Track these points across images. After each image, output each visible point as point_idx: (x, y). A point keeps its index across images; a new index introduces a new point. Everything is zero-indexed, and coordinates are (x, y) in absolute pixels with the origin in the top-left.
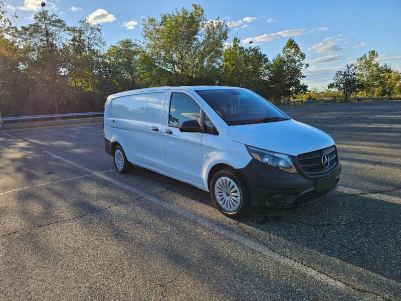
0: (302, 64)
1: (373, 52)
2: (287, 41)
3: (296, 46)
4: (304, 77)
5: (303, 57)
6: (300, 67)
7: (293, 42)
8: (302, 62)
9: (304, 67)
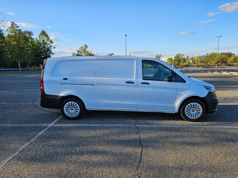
0: (52, 46)
1: (86, 46)
2: (41, 31)
3: (47, 36)
4: (53, 54)
5: (52, 42)
6: (50, 48)
7: (44, 32)
8: (52, 45)
9: (52, 48)
